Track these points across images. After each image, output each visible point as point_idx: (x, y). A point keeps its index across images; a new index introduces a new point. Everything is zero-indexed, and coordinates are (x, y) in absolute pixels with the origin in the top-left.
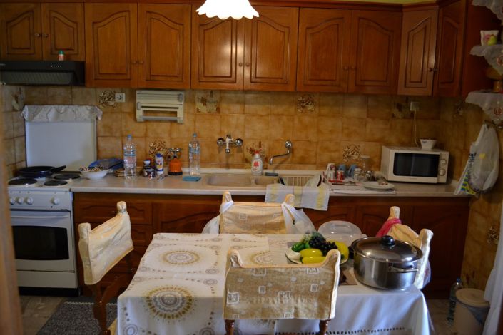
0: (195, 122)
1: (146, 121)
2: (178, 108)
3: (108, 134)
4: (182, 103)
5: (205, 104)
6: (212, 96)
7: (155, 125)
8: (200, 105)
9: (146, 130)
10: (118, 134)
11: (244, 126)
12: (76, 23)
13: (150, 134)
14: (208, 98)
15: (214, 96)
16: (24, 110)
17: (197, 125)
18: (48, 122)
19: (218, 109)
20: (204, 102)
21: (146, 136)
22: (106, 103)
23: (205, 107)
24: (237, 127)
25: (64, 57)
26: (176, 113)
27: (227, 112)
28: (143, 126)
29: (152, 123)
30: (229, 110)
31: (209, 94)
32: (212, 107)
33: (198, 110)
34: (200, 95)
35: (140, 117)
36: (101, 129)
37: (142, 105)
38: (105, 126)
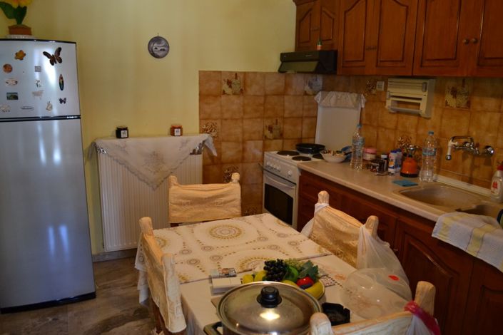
0: (442, 117)
1: (398, 112)
2: (420, 99)
3: (368, 123)
4: (426, 93)
5: (455, 96)
6: (463, 86)
7: (405, 116)
8: (449, 98)
9: (397, 122)
10: (375, 124)
11: (498, 129)
12: (334, 14)
13: (400, 128)
14: (459, 89)
15: (466, 86)
16: (318, 95)
17: (444, 121)
18: (331, 107)
19: (469, 104)
20: (454, 93)
21: (396, 128)
22: (370, 91)
23: (454, 100)
24: (488, 130)
25: (322, 47)
26: (419, 105)
27: (479, 108)
28: (394, 117)
29: (402, 115)
30: (482, 105)
31: (461, 82)
32: (462, 100)
33: (447, 102)
34: (451, 84)
35: (389, 107)
36: (364, 117)
37: (391, 94)
38: (367, 115)
